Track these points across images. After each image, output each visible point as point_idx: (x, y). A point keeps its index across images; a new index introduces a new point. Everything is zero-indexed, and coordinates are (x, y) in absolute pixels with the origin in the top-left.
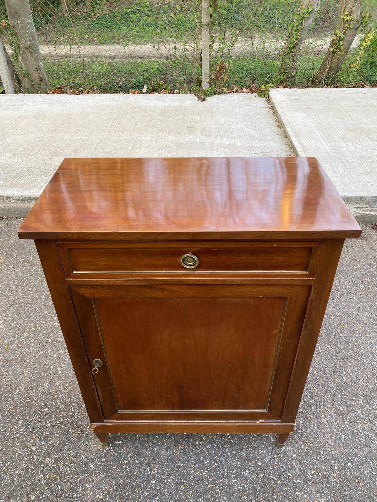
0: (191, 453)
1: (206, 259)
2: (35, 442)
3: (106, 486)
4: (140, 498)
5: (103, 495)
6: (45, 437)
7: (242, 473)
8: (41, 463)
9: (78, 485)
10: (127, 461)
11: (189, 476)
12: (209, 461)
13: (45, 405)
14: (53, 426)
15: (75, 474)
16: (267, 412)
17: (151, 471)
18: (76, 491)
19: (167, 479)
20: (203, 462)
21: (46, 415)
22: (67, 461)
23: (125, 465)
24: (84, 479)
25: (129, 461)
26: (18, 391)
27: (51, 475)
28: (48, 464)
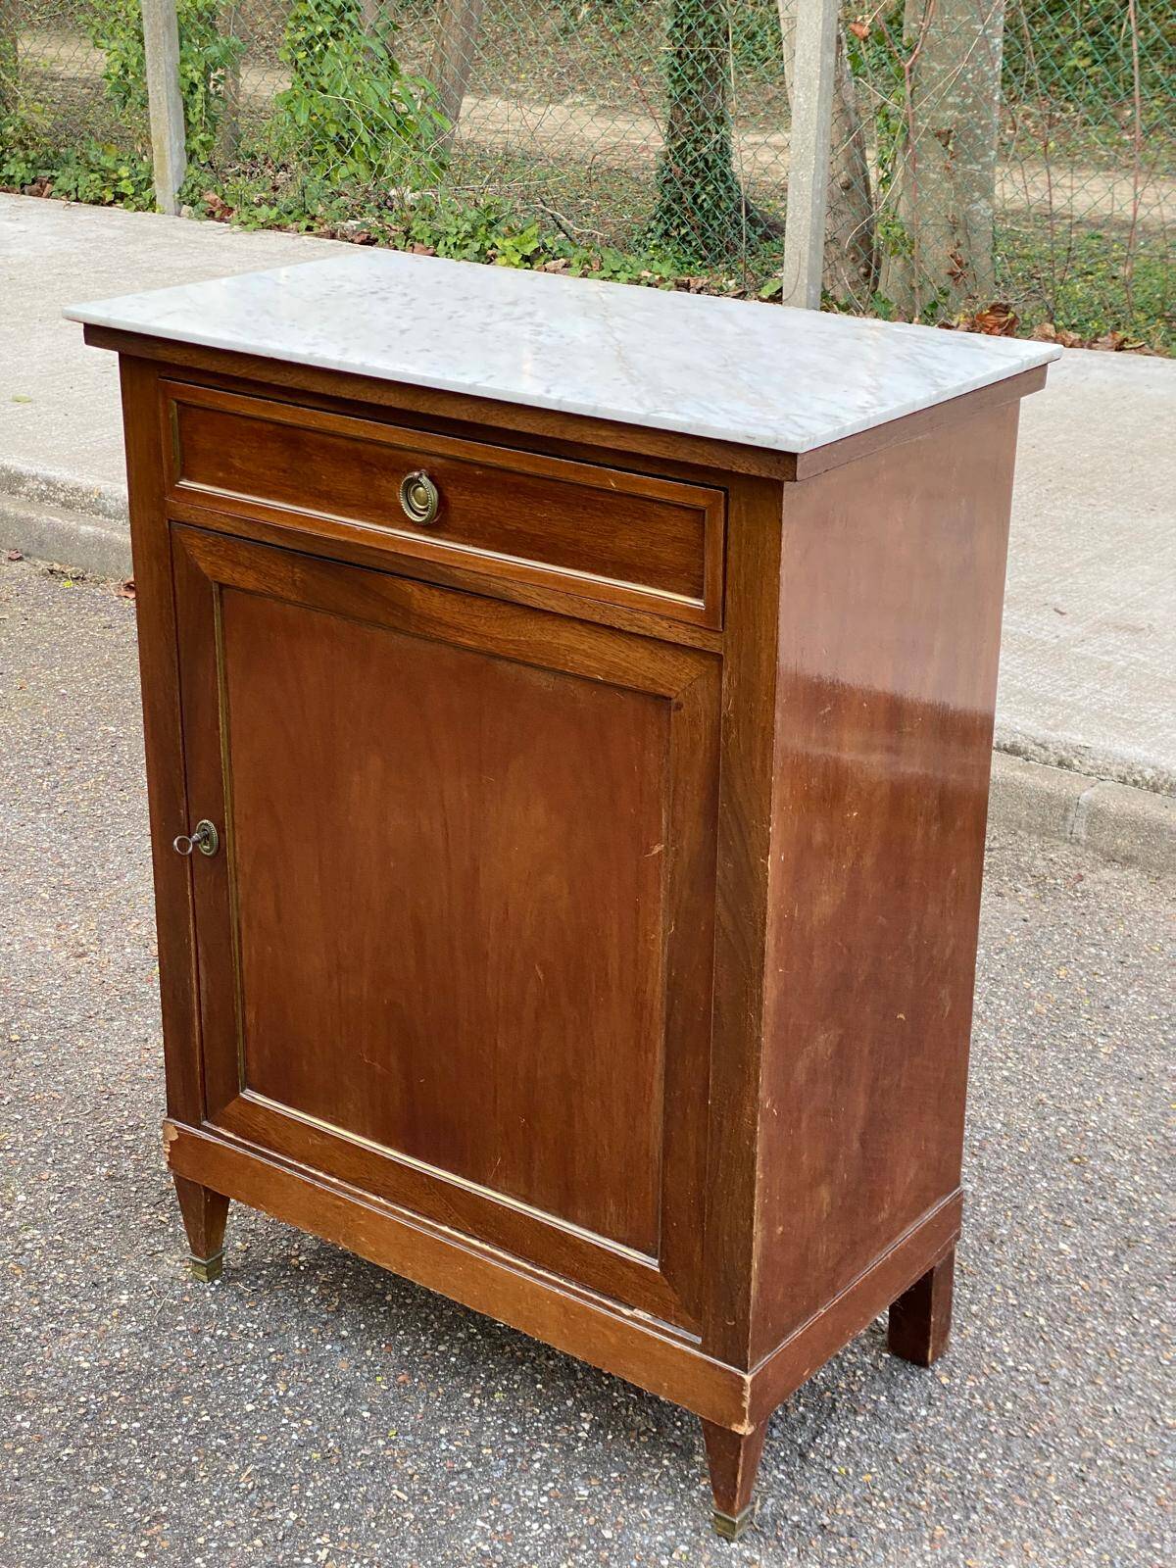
0: (422, 1406)
1: (459, 499)
2: (37, 1187)
3: (120, 1350)
4: (179, 1417)
5: (96, 1364)
6: (70, 1188)
7: (528, 1523)
8: (11, 1231)
9: (54, 1316)
10: (225, 1334)
11: (359, 1446)
12: (454, 1449)
13: (134, 1129)
14: (111, 1178)
15: (68, 1292)
16: (658, 1270)
17: (265, 1383)
18: (37, 1322)
19: (291, 1418)
20: (437, 1441)
21: (117, 1148)
22: (75, 1259)
23: (212, 1337)
24: (80, 1311)
25: (229, 1337)
26: (97, 1070)
27: (11, 1265)
28: (26, 1241)
